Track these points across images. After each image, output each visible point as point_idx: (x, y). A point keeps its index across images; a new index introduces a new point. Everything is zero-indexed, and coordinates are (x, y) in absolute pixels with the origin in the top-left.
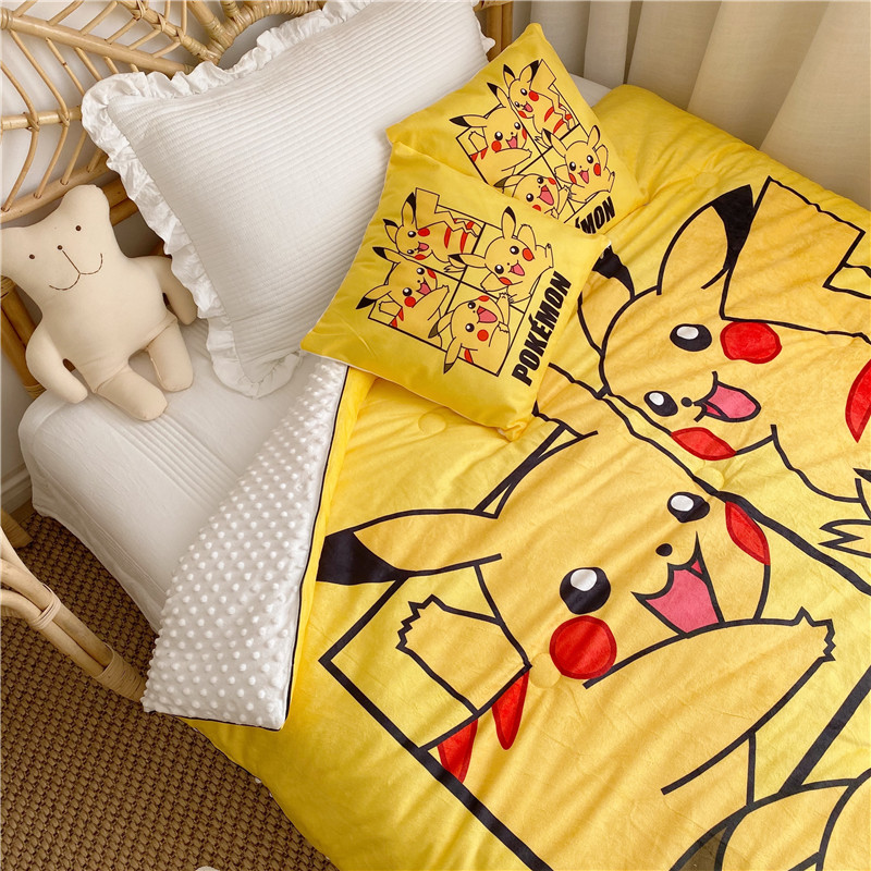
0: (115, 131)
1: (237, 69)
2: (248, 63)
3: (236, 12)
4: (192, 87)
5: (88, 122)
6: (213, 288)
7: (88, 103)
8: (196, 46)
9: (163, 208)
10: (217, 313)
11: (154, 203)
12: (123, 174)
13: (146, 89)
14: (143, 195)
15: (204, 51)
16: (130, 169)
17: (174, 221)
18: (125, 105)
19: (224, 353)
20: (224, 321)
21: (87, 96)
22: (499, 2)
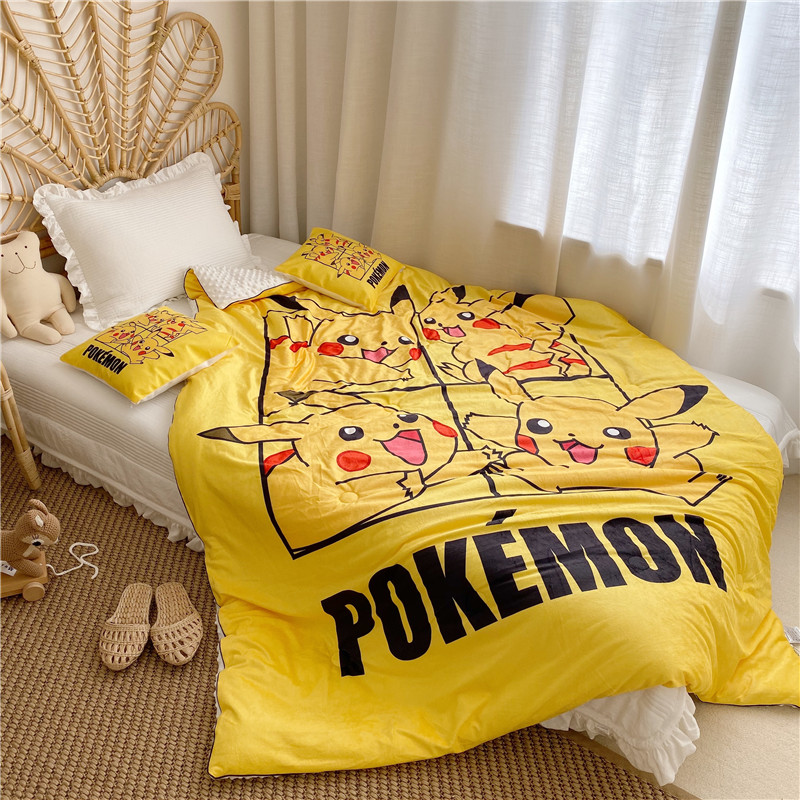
0: (48, 207)
1: (106, 193)
2: (111, 191)
3: (106, 171)
4: (85, 198)
5: (35, 203)
6: (88, 287)
7: (37, 195)
8: (87, 183)
9: (67, 245)
10: (89, 300)
11: (63, 243)
12: (49, 228)
13: (64, 193)
14: (58, 239)
15: (90, 185)
16: (53, 225)
17: (72, 252)
18: (54, 197)
19: (91, 319)
20: (92, 305)
21: (37, 191)
22: (233, 198)
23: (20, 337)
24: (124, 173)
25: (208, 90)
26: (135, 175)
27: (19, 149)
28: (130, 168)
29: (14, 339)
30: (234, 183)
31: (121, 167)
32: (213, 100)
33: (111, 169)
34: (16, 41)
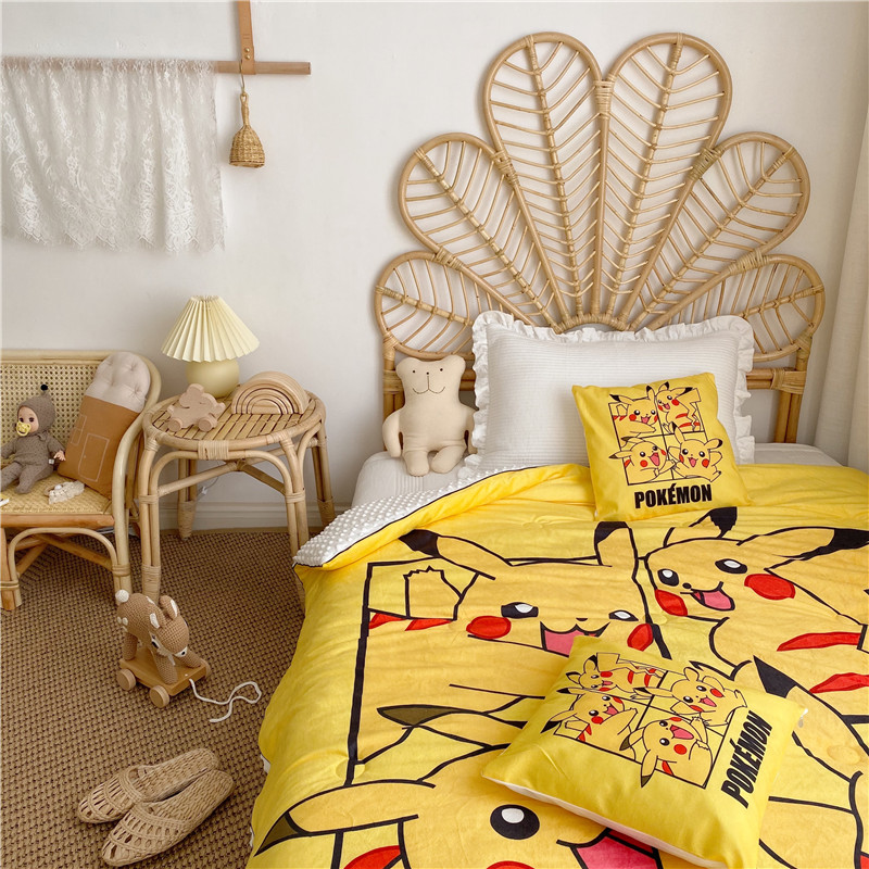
0: (485, 335)
1: (563, 336)
2: (572, 336)
3: (581, 313)
4: (535, 335)
5: (475, 327)
6: (486, 431)
7: (480, 319)
8: (550, 320)
9: (486, 380)
10: (481, 446)
12: (477, 356)
15: (555, 324)
16: (482, 356)
17: (487, 387)
18: (497, 326)
19: (472, 466)
21: (481, 316)
22: (788, 389)
23: (401, 459)
24: (606, 318)
25: (771, 238)
26: (622, 324)
27: (472, 268)
28: (618, 315)
29: (396, 459)
30: (795, 370)
31: (604, 311)
32: (778, 249)
33: (589, 311)
34: (492, 152)
